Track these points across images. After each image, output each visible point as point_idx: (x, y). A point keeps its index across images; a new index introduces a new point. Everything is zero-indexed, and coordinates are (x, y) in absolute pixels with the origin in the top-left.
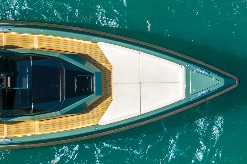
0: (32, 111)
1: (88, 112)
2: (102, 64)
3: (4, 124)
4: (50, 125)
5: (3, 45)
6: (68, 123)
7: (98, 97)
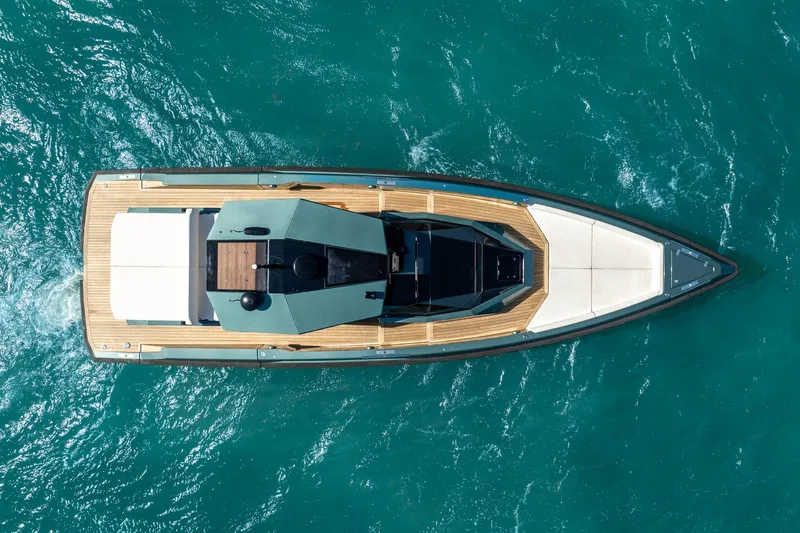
0: (429, 309)
1: (507, 311)
2: (530, 239)
3: (379, 327)
4: (450, 329)
5: (380, 211)
6: (478, 327)
7: (526, 288)
